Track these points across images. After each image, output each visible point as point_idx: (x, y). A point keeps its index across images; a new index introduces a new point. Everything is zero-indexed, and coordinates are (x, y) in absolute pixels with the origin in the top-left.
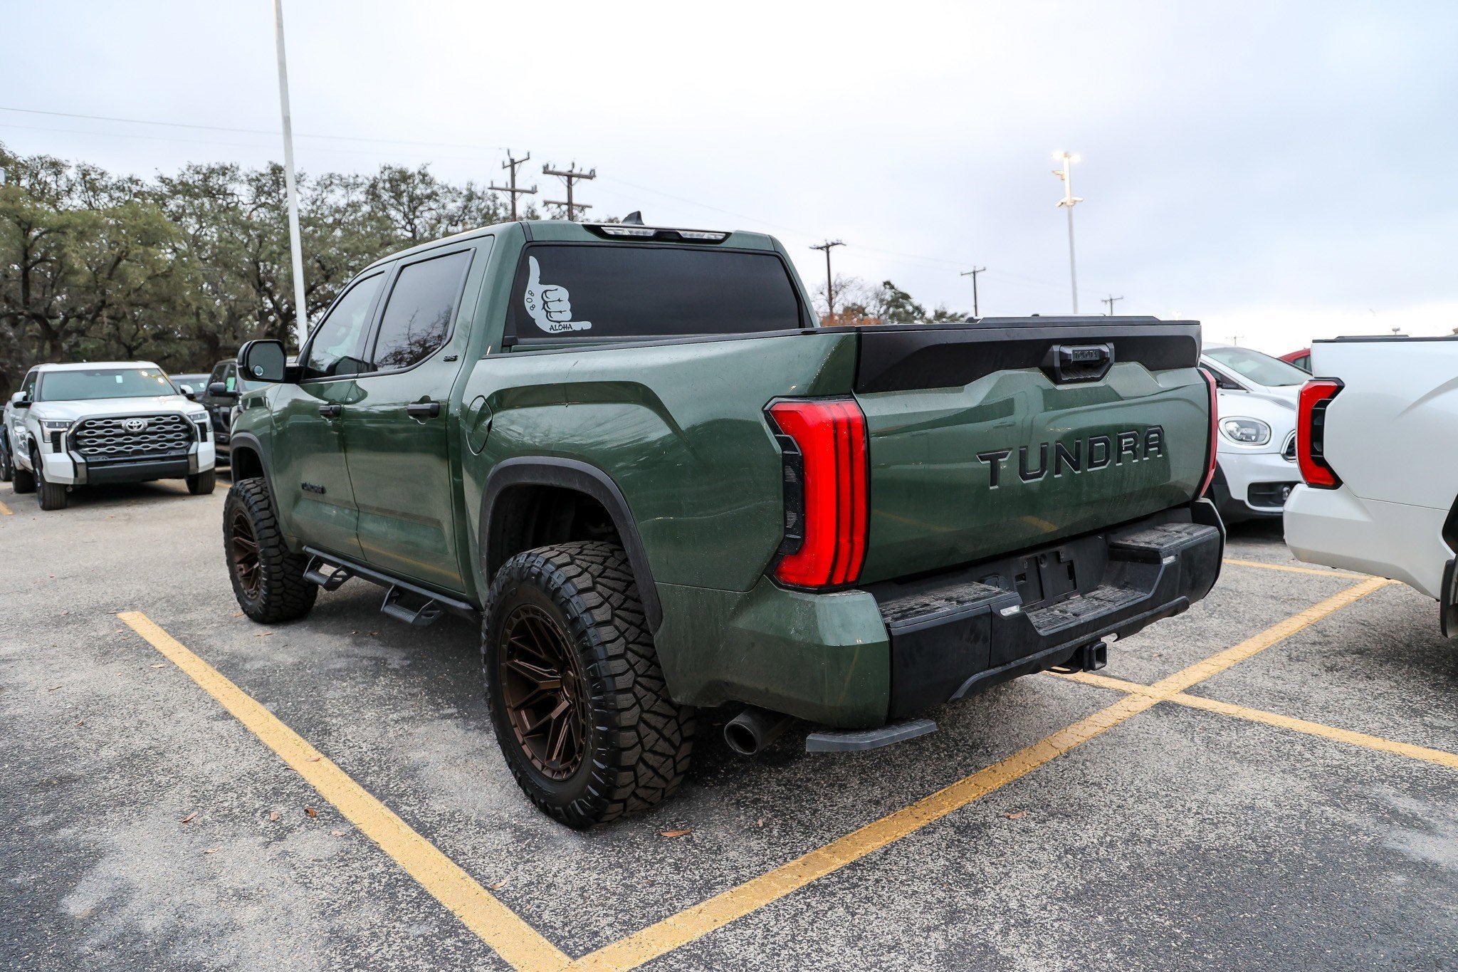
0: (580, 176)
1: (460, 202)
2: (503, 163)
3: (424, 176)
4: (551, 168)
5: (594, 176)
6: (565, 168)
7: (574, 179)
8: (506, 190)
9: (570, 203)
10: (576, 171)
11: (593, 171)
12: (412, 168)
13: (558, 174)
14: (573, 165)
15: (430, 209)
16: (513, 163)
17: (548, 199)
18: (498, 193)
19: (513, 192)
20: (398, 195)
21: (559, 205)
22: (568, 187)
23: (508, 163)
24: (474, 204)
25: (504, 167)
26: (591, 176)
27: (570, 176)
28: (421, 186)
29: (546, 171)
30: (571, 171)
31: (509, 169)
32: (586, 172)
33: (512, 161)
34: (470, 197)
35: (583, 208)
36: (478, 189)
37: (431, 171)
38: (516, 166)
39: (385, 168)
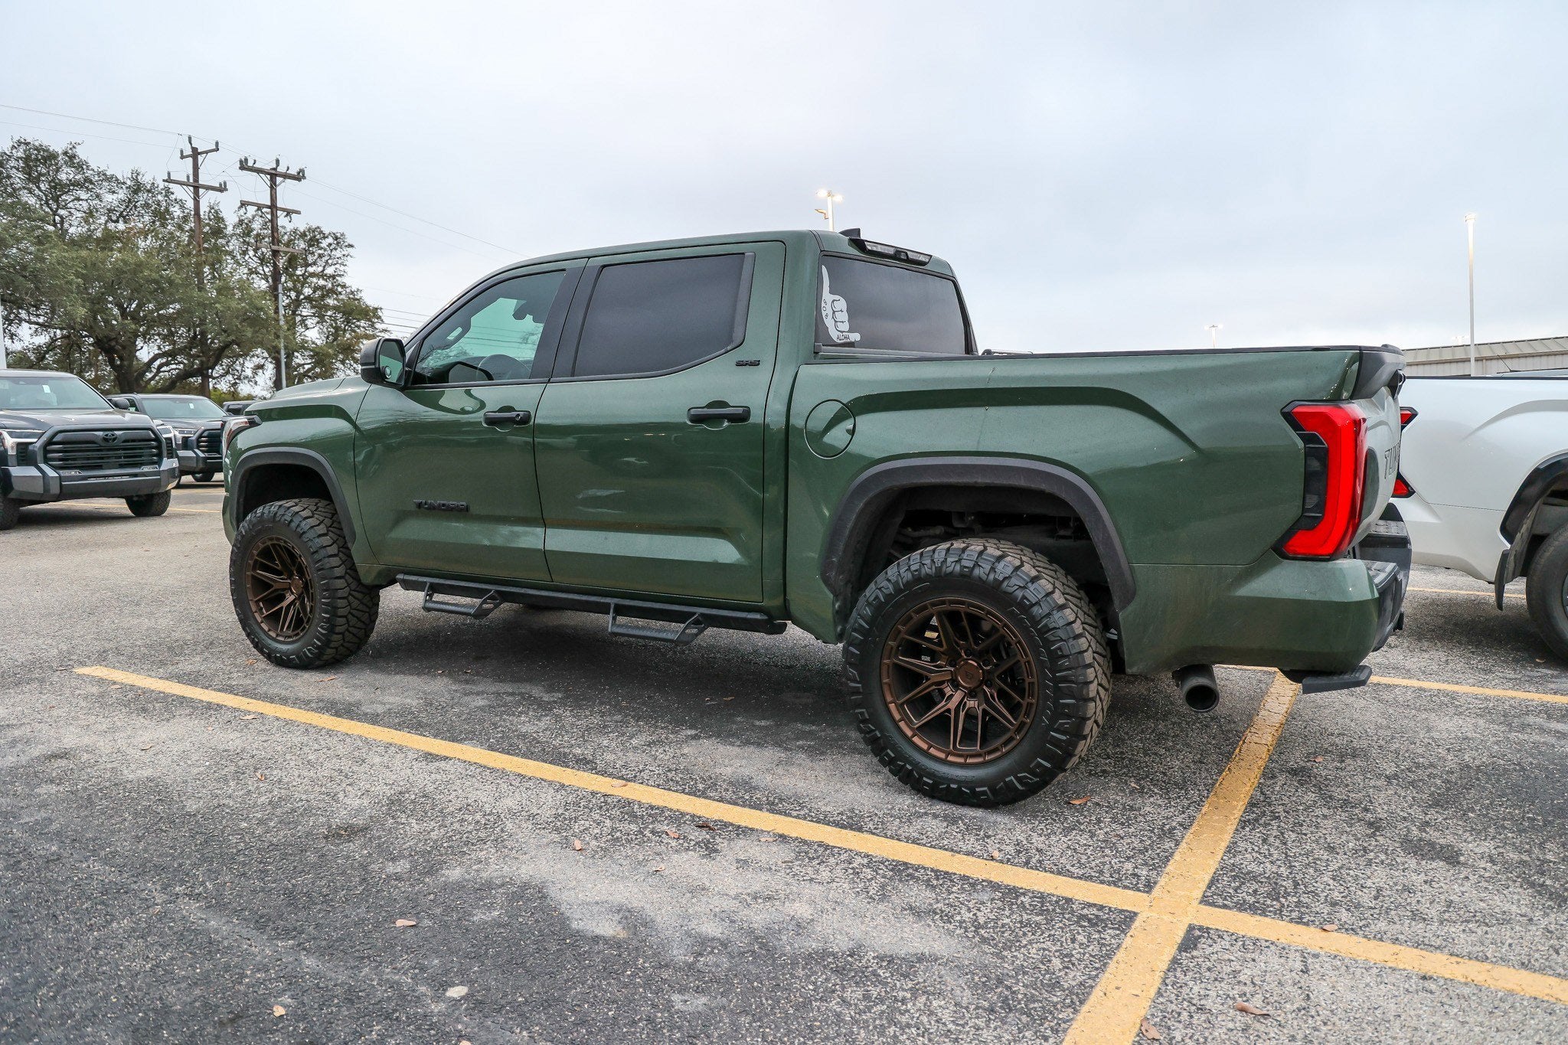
0: (286, 176)
1: (122, 194)
2: (182, 152)
3: (72, 157)
4: (250, 163)
5: (304, 177)
6: (269, 166)
7: (279, 180)
8: (187, 185)
9: (273, 207)
10: (281, 169)
11: (302, 171)
12: (57, 146)
13: (259, 171)
14: (278, 161)
15: (78, 199)
16: (195, 153)
17: (246, 199)
18: (173, 187)
19: (196, 188)
20: (33, 179)
21: (260, 207)
22: (271, 187)
23: (188, 151)
24: (142, 197)
25: (182, 157)
26: (299, 176)
27: (273, 175)
28: (66, 169)
29: (244, 166)
30: (275, 169)
31: (190, 160)
32: (293, 171)
33: (194, 150)
34: (137, 188)
35: (289, 213)
36: (146, 179)
37: (82, 153)
38: (200, 158)
39: (20, 143)
